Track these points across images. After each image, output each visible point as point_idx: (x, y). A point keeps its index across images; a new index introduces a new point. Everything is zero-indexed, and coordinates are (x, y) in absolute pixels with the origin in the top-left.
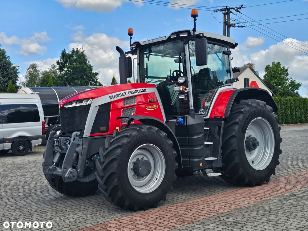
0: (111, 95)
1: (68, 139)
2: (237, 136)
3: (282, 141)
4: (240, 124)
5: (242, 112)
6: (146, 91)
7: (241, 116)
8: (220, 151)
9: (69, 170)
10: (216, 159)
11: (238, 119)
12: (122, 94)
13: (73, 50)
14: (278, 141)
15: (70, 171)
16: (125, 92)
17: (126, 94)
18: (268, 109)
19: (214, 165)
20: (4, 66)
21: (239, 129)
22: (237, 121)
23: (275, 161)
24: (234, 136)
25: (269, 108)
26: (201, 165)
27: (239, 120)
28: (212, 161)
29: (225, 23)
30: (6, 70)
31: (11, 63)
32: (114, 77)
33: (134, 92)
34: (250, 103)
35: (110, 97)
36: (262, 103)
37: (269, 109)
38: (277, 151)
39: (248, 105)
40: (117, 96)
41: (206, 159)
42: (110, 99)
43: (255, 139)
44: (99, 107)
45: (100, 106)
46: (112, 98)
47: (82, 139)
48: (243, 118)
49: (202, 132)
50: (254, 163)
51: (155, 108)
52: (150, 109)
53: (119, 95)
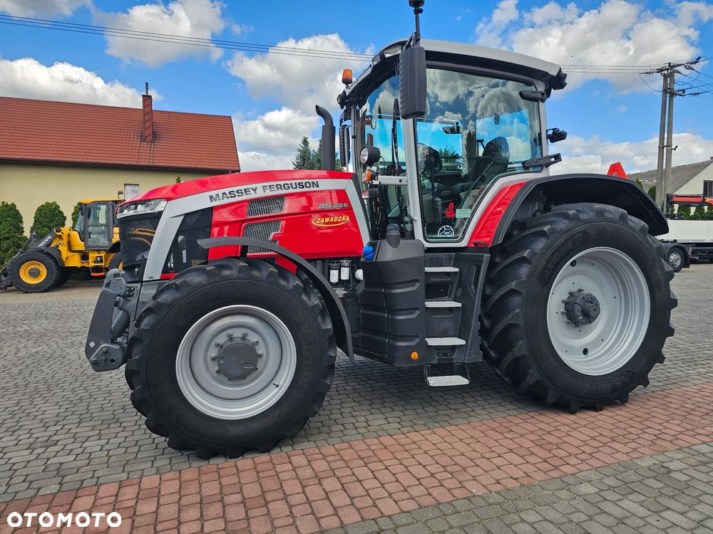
0: (213, 193)
2: (523, 292)
3: (676, 306)
4: (533, 262)
5: (543, 234)
6: (317, 186)
7: (540, 244)
8: (475, 325)
10: (463, 342)
11: (528, 251)
12: (243, 191)
14: (662, 306)
15: (102, 349)
16: (254, 186)
17: (255, 190)
18: (631, 228)
19: (457, 358)
21: (530, 275)
22: (525, 255)
23: (650, 353)
24: (513, 292)
25: (637, 223)
26: (413, 357)
27: (534, 253)
28: (453, 348)
29: (665, 91)
33: (281, 188)
34: (571, 212)
35: (212, 196)
36: (613, 211)
37: (638, 228)
38: (659, 329)
39: (566, 216)
40: (229, 196)
41: (432, 342)
42: (212, 201)
43: (591, 300)
44: (183, 217)
45: (186, 215)
46: (216, 200)
47: (138, 285)
48: (545, 249)
49: (417, 281)
50: (589, 354)
51: (340, 222)
52: (325, 223)
53: (237, 194)
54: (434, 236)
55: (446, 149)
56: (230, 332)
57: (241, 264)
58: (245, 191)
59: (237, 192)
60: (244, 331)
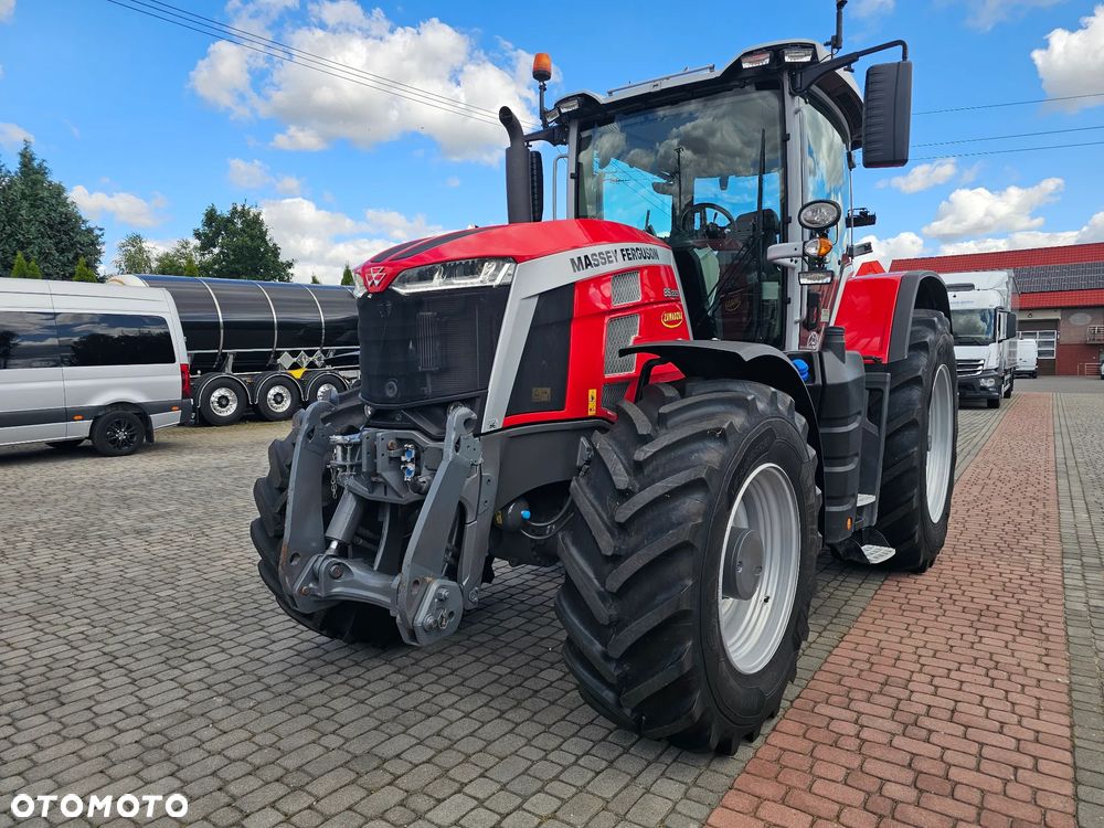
0: (574, 254)
1: (410, 441)
2: (920, 424)
6: (658, 258)
8: (880, 475)
9: (434, 587)
10: (873, 498)
12: (605, 256)
13: (235, 208)
15: (437, 595)
16: (613, 247)
17: (615, 256)
19: (866, 521)
20: (61, 223)
21: (923, 400)
24: (912, 424)
26: (848, 526)
27: (923, 372)
28: (864, 507)
30: (66, 233)
31: (80, 217)
32: (347, 267)
33: (634, 254)
35: (572, 261)
40: (592, 262)
41: (860, 501)
42: (574, 270)
44: (537, 299)
45: (541, 295)
46: (579, 269)
47: (478, 440)
48: (928, 366)
49: (860, 412)
52: (670, 323)
53: (600, 261)
55: (244, 206)
59: (600, 255)
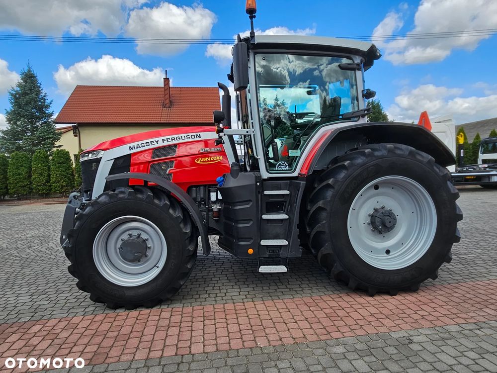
0: (131, 145)
2: (328, 209)
3: (462, 219)
5: (344, 167)
6: (200, 137)
7: (341, 175)
11: (332, 179)
12: (150, 143)
16: (156, 139)
17: (157, 142)
18: (419, 161)
19: (283, 254)
21: (334, 196)
22: (330, 182)
24: (321, 209)
25: (426, 157)
26: (249, 252)
27: (336, 181)
28: (280, 247)
33: (174, 139)
34: (366, 151)
35: (130, 147)
36: (404, 149)
39: (363, 154)
40: (141, 146)
43: (390, 214)
44: (113, 161)
46: (132, 149)
48: (345, 178)
49: (250, 201)
50: (391, 254)
51: (215, 161)
52: (204, 162)
53: (146, 145)
54: (275, 169)
56: (130, 232)
57: (130, 190)
58: (151, 143)
59: (146, 143)
60: (139, 232)
